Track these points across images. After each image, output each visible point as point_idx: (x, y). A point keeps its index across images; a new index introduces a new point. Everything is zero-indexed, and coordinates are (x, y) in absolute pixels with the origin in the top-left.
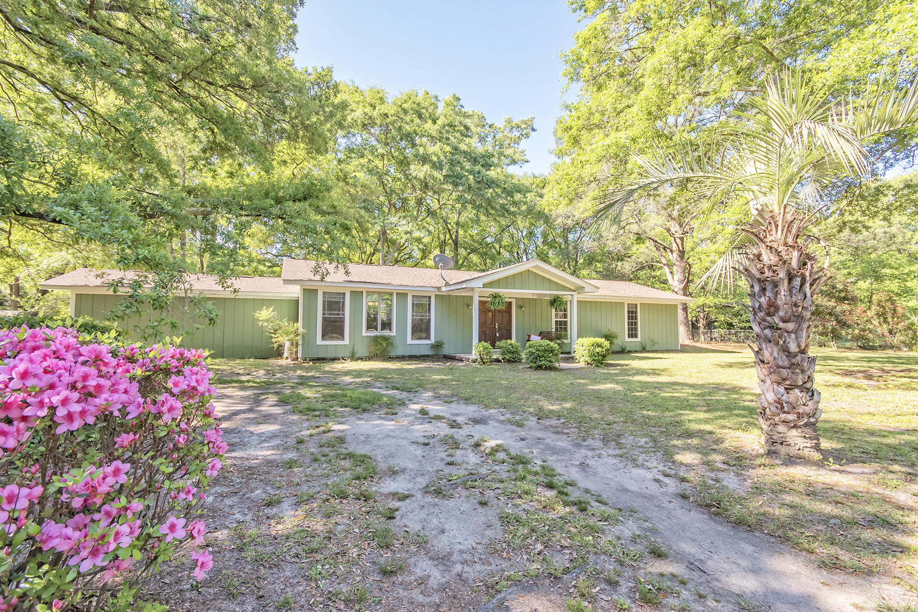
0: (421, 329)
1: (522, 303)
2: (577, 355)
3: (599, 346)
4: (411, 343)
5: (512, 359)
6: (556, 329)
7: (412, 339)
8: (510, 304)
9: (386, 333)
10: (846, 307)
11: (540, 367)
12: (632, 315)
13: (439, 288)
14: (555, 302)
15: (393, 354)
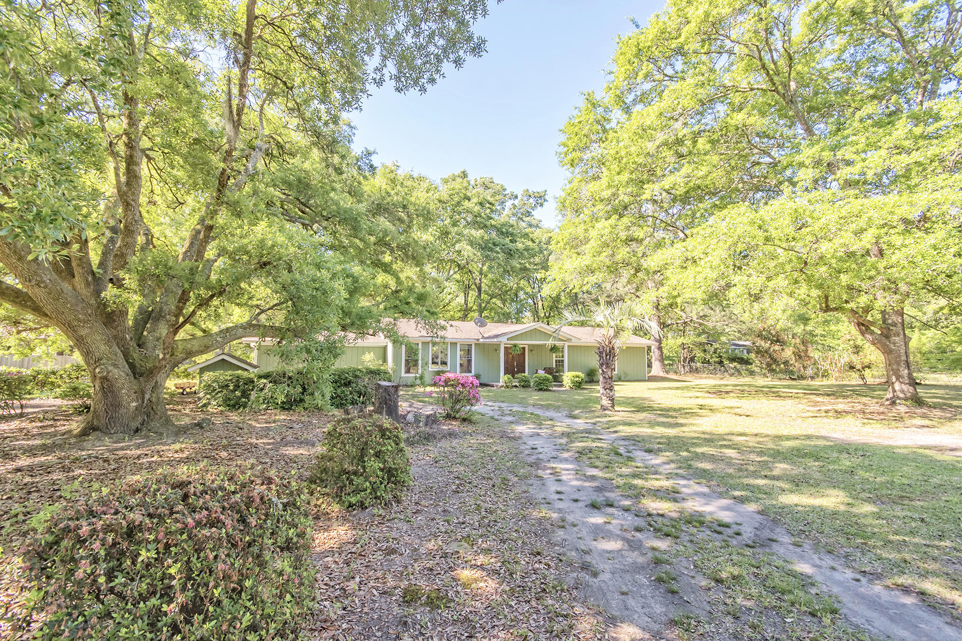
0: (465, 366)
1: (532, 348)
2: (564, 383)
3: (578, 377)
5: (525, 385)
6: (556, 366)
8: (524, 348)
9: (444, 368)
10: (777, 348)
11: (541, 390)
13: (478, 340)
14: (554, 349)
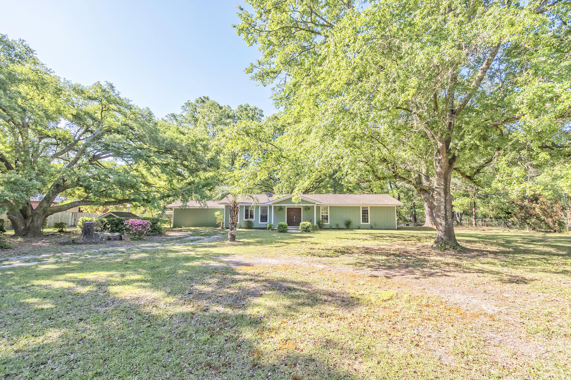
0: (264, 218)
4: (260, 223)
6: (322, 218)
7: (261, 221)
8: (300, 208)
9: (251, 220)
12: (365, 212)
15: (253, 227)
